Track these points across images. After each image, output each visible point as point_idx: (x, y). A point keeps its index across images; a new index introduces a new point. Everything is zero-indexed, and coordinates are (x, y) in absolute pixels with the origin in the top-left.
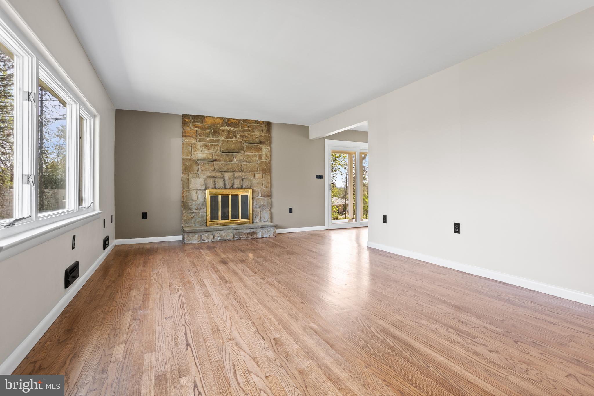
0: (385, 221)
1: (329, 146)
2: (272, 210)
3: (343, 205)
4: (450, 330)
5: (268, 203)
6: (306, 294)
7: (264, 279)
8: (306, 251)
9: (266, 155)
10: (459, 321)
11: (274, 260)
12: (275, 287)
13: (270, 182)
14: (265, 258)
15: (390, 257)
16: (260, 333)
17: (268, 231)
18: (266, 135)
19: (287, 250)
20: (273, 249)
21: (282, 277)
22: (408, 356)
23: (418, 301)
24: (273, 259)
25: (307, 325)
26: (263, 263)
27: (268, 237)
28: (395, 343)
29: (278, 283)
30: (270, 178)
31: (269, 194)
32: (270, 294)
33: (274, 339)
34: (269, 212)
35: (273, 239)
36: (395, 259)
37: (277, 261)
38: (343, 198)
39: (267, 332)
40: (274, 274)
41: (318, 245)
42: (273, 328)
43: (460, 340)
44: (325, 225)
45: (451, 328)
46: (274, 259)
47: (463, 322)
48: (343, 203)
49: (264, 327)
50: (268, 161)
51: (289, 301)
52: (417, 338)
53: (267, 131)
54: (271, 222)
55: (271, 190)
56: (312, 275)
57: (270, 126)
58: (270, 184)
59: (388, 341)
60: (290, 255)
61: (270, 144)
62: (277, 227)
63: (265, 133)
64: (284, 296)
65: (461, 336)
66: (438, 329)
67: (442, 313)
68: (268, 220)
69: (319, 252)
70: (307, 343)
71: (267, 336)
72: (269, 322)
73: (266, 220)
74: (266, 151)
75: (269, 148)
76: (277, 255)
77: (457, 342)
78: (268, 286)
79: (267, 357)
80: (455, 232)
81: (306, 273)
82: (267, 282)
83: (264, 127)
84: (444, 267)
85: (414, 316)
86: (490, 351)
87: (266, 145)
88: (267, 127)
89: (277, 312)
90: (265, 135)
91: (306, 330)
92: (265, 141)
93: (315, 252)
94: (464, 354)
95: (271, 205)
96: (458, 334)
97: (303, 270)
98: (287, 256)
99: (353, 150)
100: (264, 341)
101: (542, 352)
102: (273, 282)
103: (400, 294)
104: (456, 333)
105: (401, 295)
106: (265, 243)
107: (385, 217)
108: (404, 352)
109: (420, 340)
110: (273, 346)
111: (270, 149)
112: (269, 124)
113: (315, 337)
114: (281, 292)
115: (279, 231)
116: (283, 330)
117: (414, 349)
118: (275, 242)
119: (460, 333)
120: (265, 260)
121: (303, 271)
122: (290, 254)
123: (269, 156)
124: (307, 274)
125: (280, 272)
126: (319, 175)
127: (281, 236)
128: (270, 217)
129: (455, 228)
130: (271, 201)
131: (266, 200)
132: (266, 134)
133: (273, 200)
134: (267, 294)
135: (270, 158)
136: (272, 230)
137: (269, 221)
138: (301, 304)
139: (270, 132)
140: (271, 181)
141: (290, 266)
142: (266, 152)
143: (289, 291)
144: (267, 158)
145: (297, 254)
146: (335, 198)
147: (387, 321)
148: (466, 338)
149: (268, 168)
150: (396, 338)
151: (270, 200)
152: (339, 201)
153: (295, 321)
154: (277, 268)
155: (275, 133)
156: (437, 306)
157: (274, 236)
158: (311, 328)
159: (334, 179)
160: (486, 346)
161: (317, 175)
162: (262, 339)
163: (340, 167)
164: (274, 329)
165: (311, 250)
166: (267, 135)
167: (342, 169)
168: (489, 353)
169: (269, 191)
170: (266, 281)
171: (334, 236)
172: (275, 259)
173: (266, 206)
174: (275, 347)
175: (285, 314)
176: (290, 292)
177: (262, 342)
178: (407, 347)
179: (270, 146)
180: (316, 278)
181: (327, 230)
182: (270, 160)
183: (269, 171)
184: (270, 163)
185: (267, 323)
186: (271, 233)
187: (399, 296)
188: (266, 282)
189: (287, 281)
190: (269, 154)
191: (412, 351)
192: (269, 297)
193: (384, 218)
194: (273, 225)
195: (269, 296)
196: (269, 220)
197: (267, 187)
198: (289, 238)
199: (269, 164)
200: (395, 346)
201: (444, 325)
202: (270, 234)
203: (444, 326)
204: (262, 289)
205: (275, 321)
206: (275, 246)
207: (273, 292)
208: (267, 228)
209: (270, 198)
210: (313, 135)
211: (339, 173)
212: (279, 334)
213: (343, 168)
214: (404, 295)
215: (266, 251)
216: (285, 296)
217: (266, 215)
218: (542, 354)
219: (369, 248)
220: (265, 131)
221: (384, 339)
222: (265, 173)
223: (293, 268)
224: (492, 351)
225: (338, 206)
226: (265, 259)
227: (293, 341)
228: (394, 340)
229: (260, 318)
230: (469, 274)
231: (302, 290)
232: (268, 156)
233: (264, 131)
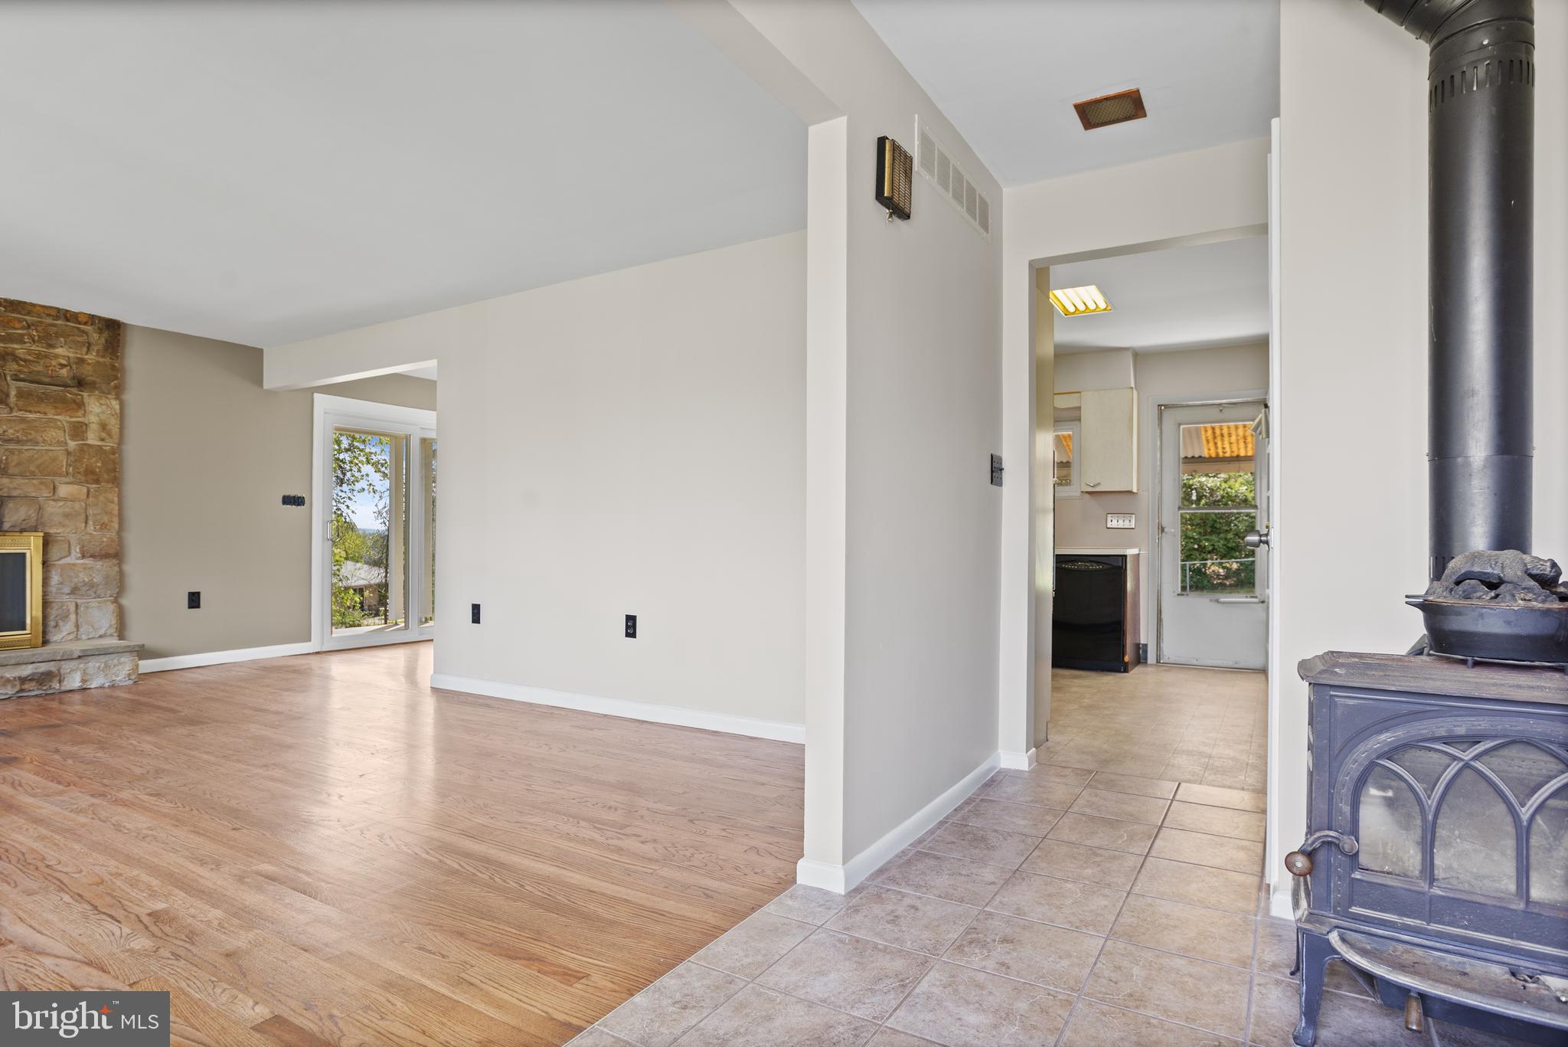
0: (476, 619)
1: (325, 413)
2: (125, 601)
3: (379, 585)
4: (583, 823)
5: (107, 577)
6: (246, 809)
7: (106, 796)
8: (247, 711)
9: (103, 426)
10: (604, 806)
11: (134, 746)
12: (146, 809)
13: (116, 512)
14: (100, 742)
15: (487, 706)
16: (103, 910)
17: (107, 666)
18: (102, 360)
19: (183, 714)
20: (129, 716)
21: (169, 782)
22: (487, 878)
23: (530, 785)
24: (131, 744)
25: (249, 869)
26: (95, 757)
27: (107, 685)
28: (462, 863)
29: (154, 798)
30: (116, 499)
31: (112, 551)
32: (128, 826)
33: (149, 915)
34: (112, 607)
35: (128, 689)
36: (498, 708)
37: (147, 747)
38: (376, 564)
39: (126, 905)
40: (142, 778)
41: (286, 693)
42: (145, 895)
43: (597, 836)
44: (310, 640)
45: (584, 820)
46: (135, 743)
47: (610, 808)
48: (378, 581)
49: (114, 897)
50: (109, 444)
51: (194, 832)
52: (512, 848)
53: (106, 348)
54: (121, 637)
55: (120, 538)
56: (265, 766)
57: (119, 335)
58: (116, 520)
59: (449, 862)
60: (193, 728)
61: (118, 390)
62: (143, 653)
63: (97, 355)
64: (176, 823)
65: (599, 829)
66: (558, 827)
67: (574, 799)
68: (109, 632)
69: (290, 711)
70: (247, 903)
71: (126, 913)
72: (132, 885)
73: (102, 632)
74: (103, 412)
75: (115, 404)
76: (148, 731)
77: (590, 840)
78: (120, 809)
79: (131, 951)
80: (628, 635)
81: (248, 765)
82: (116, 800)
83: (96, 336)
84: (605, 715)
85: (515, 813)
86: (642, 842)
87: (104, 393)
88: (106, 334)
89: (156, 860)
90: (98, 362)
91: (246, 880)
92: (98, 380)
93: (278, 713)
94: (595, 856)
95: (120, 585)
96: (595, 827)
97: (235, 757)
98: (183, 731)
99: (401, 431)
100: (117, 924)
101: (725, 827)
102: (137, 797)
103: (494, 777)
104: (592, 827)
105: (495, 780)
106: (97, 703)
107: (476, 609)
108: (479, 874)
109: (518, 850)
110: (147, 927)
111: (117, 407)
112: (113, 329)
113: (271, 888)
114: (165, 815)
115: (147, 665)
116: (177, 891)
117: (502, 865)
118: (136, 697)
119: (600, 826)
120: (103, 749)
121: (238, 761)
122: (193, 725)
123: (115, 430)
124: (249, 767)
125: (158, 772)
126: (292, 494)
127: (157, 680)
128: (114, 622)
129: (627, 627)
130: (121, 575)
131: (99, 570)
132: (103, 357)
133: (127, 568)
134: (118, 828)
135: (116, 437)
136: (124, 663)
137: (111, 635)
138: (232, 833)
139: (117, 351)
140: (120, 510)
141: (195, 752)
142: (103, 417)
143: (192, 810)
144: (104, 435)
145: (217, 721)
146: (350, 564)
147: (453, 830)
148: (606, 830)
149: (111, 466)
150: (468, 855)
151: (116, 569)
152: (363, 575)
153: (212, 869)
154: (149, 764)
155: (136, 359)
156: (569, 788)
157: (131, 682)
158: (259, 874)
159: (348, 507)
160: (640, 836)
161: (287, 494)
162: (113, 922)
163: (367, 469)
164: (150, 895)
165: (264, 707)
166: (107, 360)
167: (375, 478)
168: (641, 845)
169: (113, 541)
170: (111, 798)
171: (339, 668)
172: (139, 742)
173: (101, 587)
174: (153, 928)
175: (181, 861)
176: (195, 812)
177: (114, 927)
178: (486, 865)
179: (118, 397)
180: (277, 773)
181: (317, 653)
182: (117, 441)
183: (115, 476)
184: (117, 451)
185: (124, 887)
186: (122, 670)
187: (492, 780)
188: (113, 802)
189: (186, 789)
190: (113, 424)
191: (497, 869)
192: (126, 833)
193: (473, 613)
194: (129, 646)
195: (126, 831)
196: (112, 631)
197: (104, 526)
198: (186, 683)
199: (114, 454)
200: (462, 867)
201: (574, 817)
202: (117, 676)
203: (571, 819)
204: (100, 819)
205: (151, 879)
206: (135, 707)
207: (140, 821)
208: (103, 659)
209: (115, 561)
210: (274, 377)
211: (366, 487)
212: (167, 901)
213: (378, 476)
214: (503, 778)
215: (103, 725)
216: (178, 822)
217: (102, 617)
218: (724, 830)
219: (435, 690)
220: (100, 347)
221: (440, 861)
222: (97, 481)
223: (205, 757)
224: (647, 842)
225: (360, 591)
226: (102, 745)
227: (207, 907)
228: (464, 859)
229: (100, 881)
230: (652, 723)
231: (233, 803)
232: (108, 427)
233: (96, 348)
